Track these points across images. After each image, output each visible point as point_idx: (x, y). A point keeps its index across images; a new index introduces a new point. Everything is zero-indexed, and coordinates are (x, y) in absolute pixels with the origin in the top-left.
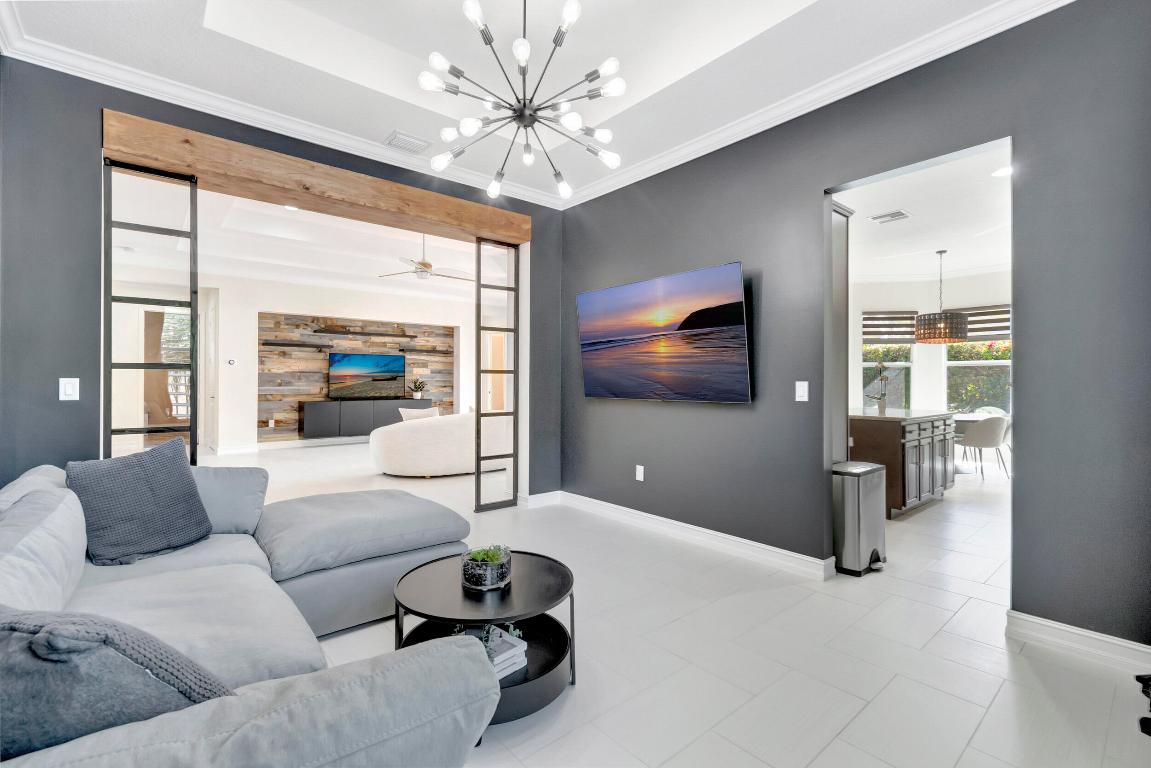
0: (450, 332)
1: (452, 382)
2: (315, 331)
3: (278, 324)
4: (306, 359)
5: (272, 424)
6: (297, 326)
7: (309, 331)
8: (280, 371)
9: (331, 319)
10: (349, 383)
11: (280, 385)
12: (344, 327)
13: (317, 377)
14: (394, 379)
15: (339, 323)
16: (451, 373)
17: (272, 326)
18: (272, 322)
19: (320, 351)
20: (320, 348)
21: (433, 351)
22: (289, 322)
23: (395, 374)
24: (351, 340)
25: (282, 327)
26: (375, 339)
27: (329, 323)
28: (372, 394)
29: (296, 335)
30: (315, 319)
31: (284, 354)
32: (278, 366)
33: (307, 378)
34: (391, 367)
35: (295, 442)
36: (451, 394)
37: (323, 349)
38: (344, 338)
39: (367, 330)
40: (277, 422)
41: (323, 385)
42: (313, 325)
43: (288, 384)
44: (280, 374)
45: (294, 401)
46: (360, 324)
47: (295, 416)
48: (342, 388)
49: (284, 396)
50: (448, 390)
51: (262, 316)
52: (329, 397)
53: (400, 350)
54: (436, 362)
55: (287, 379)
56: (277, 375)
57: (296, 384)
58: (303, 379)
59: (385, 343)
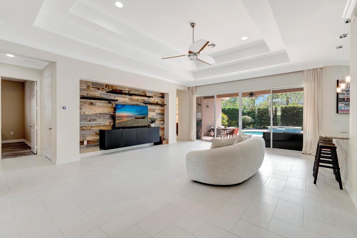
0: (163, 96)
1: (164, 118)
2: (107, 92)
3: (88, 87)
4: (103, 107)
5: (85, 143)
6: (99, 89)
7: (104, 92)
8: (90, 113)
9: (115, 86)
11: (90, 121)
12: (121, 91)
13: (108, 116)
14: (144, 118)
15: (119, 89)
16: (163, 114)
17: (85, 88)
18: (86, 85)
19: (110, 103)
20: (110, 101)
21: (157, 104)
22: (94, 86)
24: (124, 97)
25: (90, 89)
26: (134, 97)
27: (114, 88)
29: (97, 94)
30: (107, 86)
31: (92, 104)
32: (90, 111)
33: (103, 117)
34: (142, 112)
35: (98, 152)
36: (163, 124)
37: (112, 102)
38: (121, 97)
39: (131, 92)
40: (88, 141)
41: (111, 121)
42: (106, 89)
43: (94, 120)
44: (90, 115)
45: (97, 129)
46: (128, 90)
47: (98, 138)
48: (121, 122)
49: (92, 127)
50: (162, 122)
51: (81, 82)
52: (114, 127)
53: (144, 104)
54: (158, 109)
55: (94, 118)
56: (88, 116)
57: (98, 120)
58: (102, 117)
59: (138, 100)
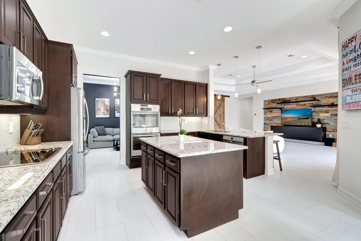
4: (277, 112)
9: (284, 99)
11: (270, 120)
12: (289, 100)
15: (287, 99)
17: (268, 103)
18: (268, 102)
22: (272, 102)
23: (308, 117)
24: (291, 105)
25: (270, 103)
26: (300, 103)
27: (284, 100)
28: (298, 124)
29: (274, 105)
30: (279, 99)
31: (271, 111)
32: (269, 115)
33: (277, 118)
34: (306, 114)
37: (281, 109)
38: (289, 105)
39: (298, 100)
42: (279, 101)
43: (272, 120)
46: (295, 98)
48: (286, 122)
49: (271, 124)
51: (265, 101)
52: (281, 125)
53: (312, 107)
55: (272, 119)
56: (269, 118)
57: (274, 120)
58: (276, 119)
59: (306, 104)
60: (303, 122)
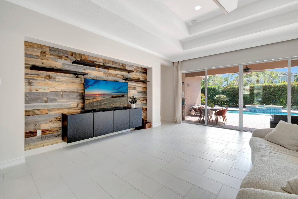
0: (145, 71)
1: (146, 98)
2: (74, 62)
3: (44, 53)
4: (67, 83)
5: (39, 133)
6: (60, 57)
7: (69, 62)
8: (46, 91)
9: (84, 55)
10: (98, 99)
11: (46, 102)
12: (93, 62)
13: (75, 95)
14: (122, 96)
15: (91, 59)
16: (145, 93)
17: (39, 54)
18: (38, 50)
19: (77, 77)
20: (77, 74)
21: (138, 81)
22: (53, 53)
23: (123, 94)
24: (97, 71)
25: (47, 56)
27: (83, 58)
29: (59, 64)
31: (50, 77)
33: (68, 96)
36: (146, 104)
37: (80, 76)
38: (94, 70)
39: (106, 65)
40: (43, 131)
41: (81, 101)
42: (72, 58)
43: (54, 100)
44: (47, 93)
45: (58, 113)
46: (102, 61)
47: (59, 125)
48: (94, 102)
49: (50, 110)
50: (144, 102)
52: (84, 110)
53: (124, 80)
54: (139, 86)
55: (52, 97)
56: (43, 94)
57: (59, 100)
58: (65, 97)
59: (116, 74)
60: (117, 102)
